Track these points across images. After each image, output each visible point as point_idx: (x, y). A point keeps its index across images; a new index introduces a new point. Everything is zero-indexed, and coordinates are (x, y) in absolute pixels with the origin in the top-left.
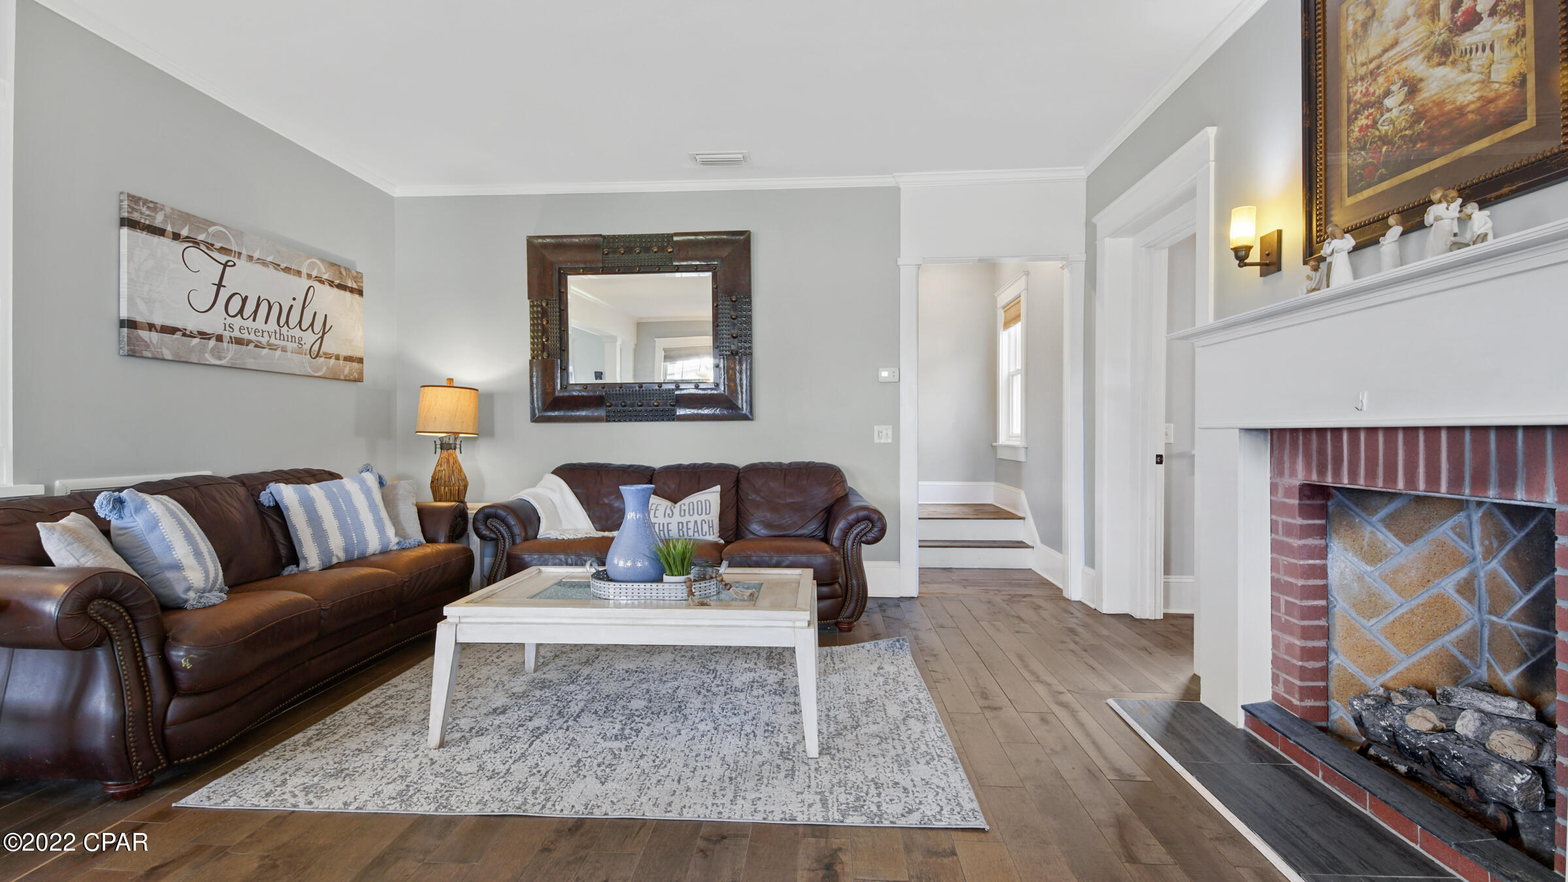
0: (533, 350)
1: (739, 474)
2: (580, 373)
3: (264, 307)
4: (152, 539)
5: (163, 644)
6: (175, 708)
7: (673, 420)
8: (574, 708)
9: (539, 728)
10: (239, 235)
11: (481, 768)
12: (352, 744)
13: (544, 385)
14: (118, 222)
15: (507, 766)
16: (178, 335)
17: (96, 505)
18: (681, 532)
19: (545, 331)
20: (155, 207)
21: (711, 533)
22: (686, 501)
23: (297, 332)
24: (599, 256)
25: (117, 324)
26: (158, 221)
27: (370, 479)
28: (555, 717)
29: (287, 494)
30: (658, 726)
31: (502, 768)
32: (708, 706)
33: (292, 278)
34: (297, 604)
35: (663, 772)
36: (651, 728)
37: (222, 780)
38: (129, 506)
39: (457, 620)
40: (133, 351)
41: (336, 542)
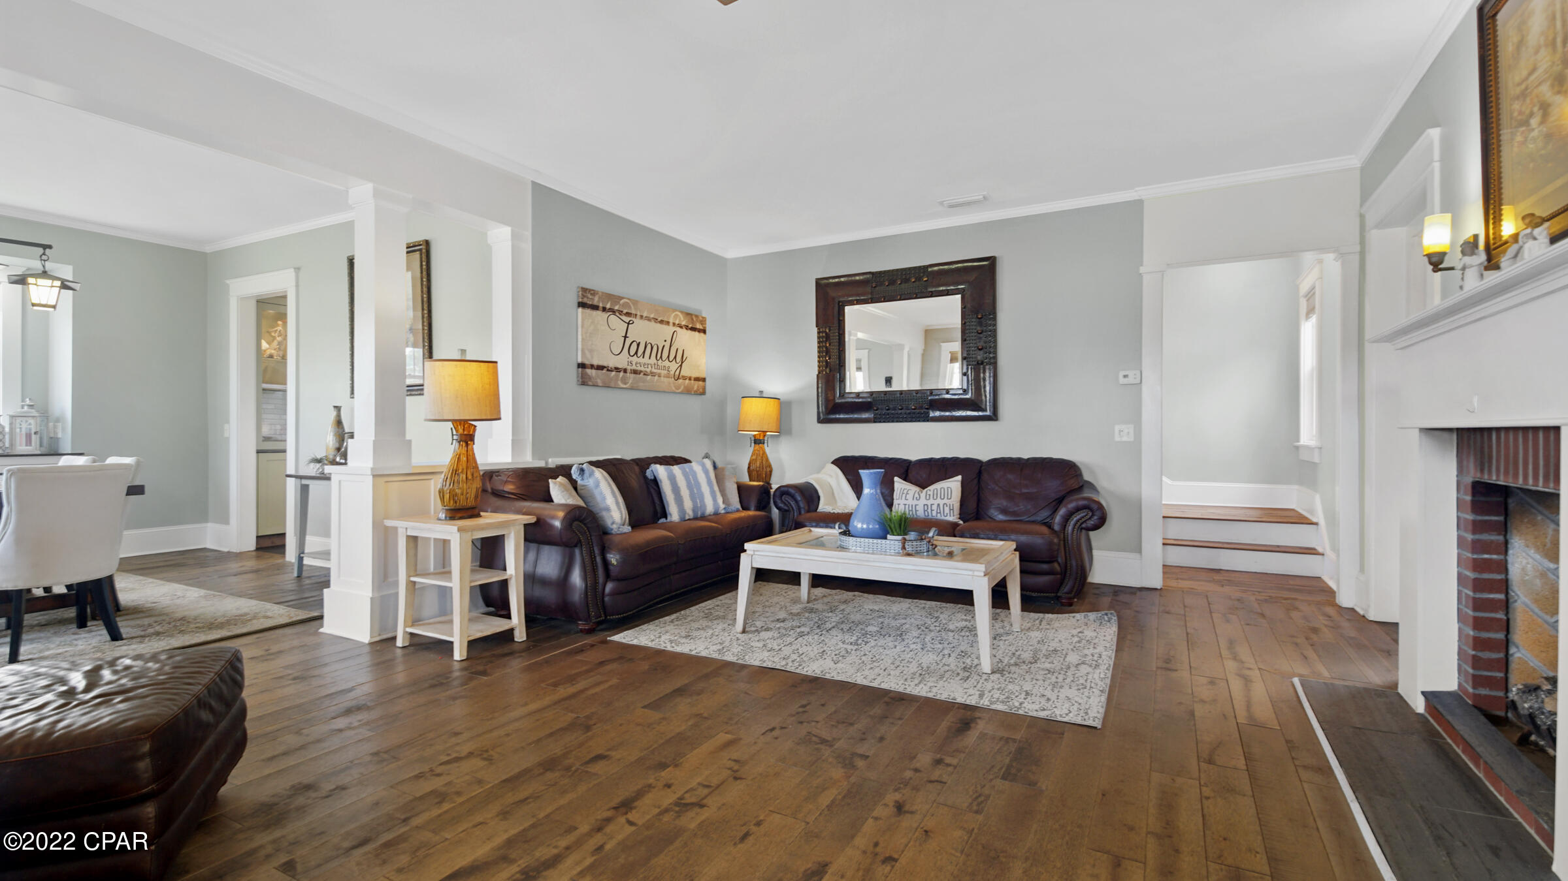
0: (819, 367)
1: (981, 467)
2: (854, 384)
3: (649, 347)
4: (596, 492)
5: (604, 551)
6: (609, 587)
7: (928, 421)
8: (828, 626)
9: (803, 632)
10: (635, 303)
11: (764, 646)
12: (695, 625)
13: (826, 394)
14: (577, 304)
15: (780, 647)
16: (605, 371)
17: (572, 472)
18: (926, 512)
19: (828, 352)
20: (593, 293)
21: (952, 515)
22: (932, 488)
23: (667, 363)
24: (869, 289)
25: (576, 366)
26: (596, 301)
27: (708, 464)
28: (815, 628)
29: (660, 471)
30: (882, 642)
31: (777, 648)
32: (922, 637)
33: (664, 327)
34: (666, 538)
35: (875, 664)
36: (876, 642)
37: (630, 631)
38: (587, 473)
39: (752, 553)
40: (584, 382)
41: (688, 505)
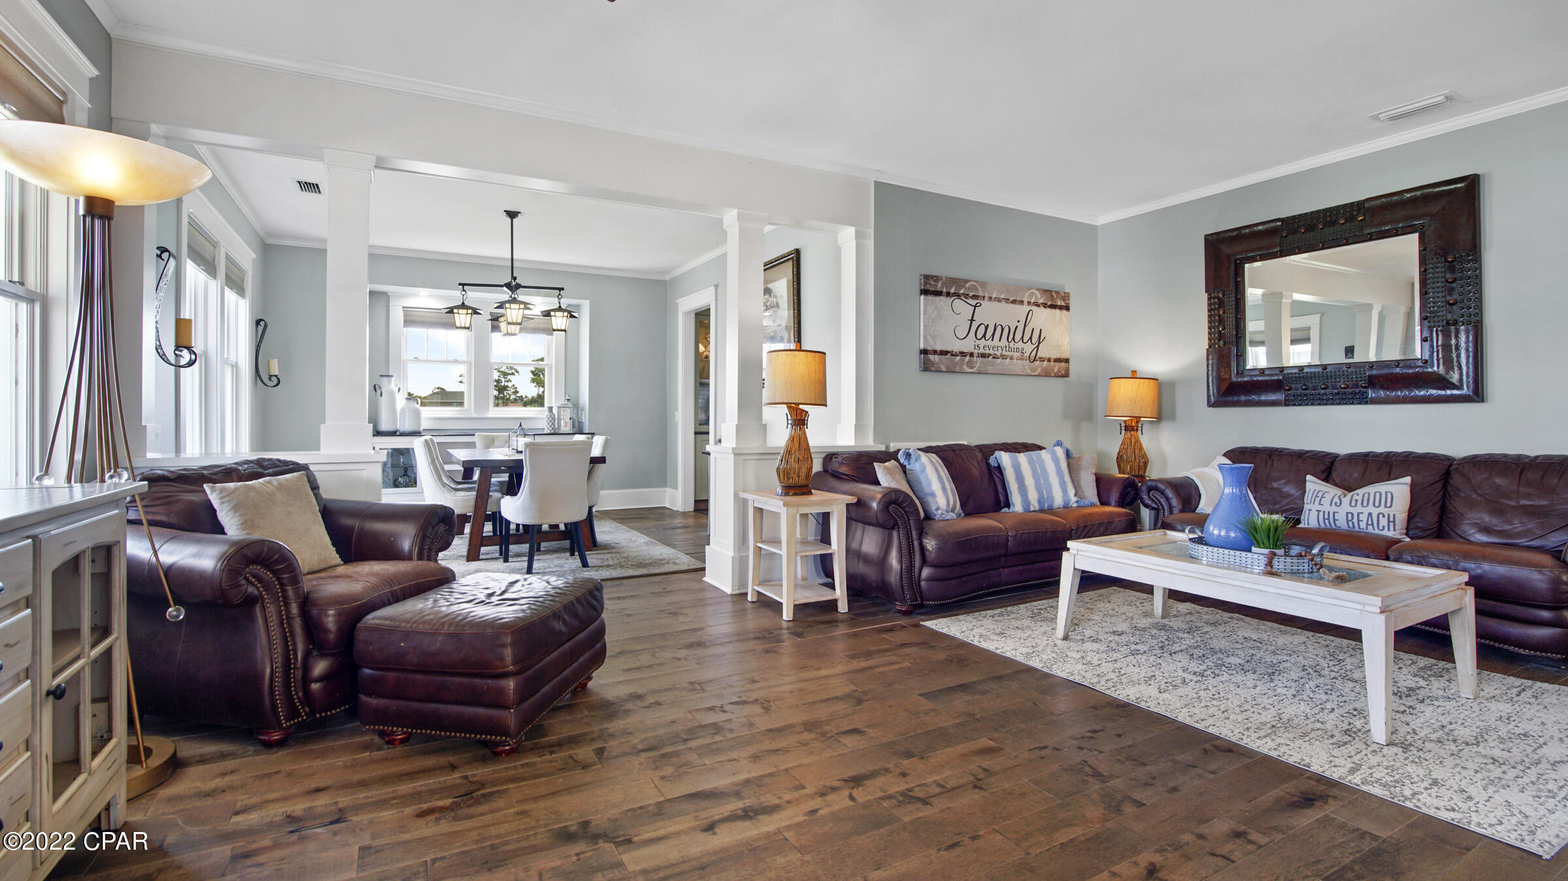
0: (1210, 339)
1: (1450, 466)
2: (1257, 358)
3: (999, 329)
4: (922, 477)
5: (921, 534)
6: (926, 572)
7: (1366, 403)
8: (1176, 647)
9: (1138, 650)
10: (983, 284)
11: (1083, 658)
12: (1015, 623)
13: (1218, 371)
14: (919, 293)
15: (1100, 662)
16: (948, 356)
17: (899, 456)
18: (1350, 523)
19: (1221, 321)
20: (937, 279)
21: (1392, 528)
22: (1361, 491)
23: (1020, 345)
24: (1277, 240)
25: (918, 352)
26: (939, 286)
27: (1060, 452)
28: (1156, 648)
29: (1005, 458)
30: (1239, 678)
31: (1096, 662)
32: (1303, 681)
33: (1017, 306)
34: (994, 528)
35: (1214, 702)
36: (1230, 677)
37: (945, 619)
38: (913, 457)
39: (1075, 552)
40: (927, 367)
41: (1033, 496)
